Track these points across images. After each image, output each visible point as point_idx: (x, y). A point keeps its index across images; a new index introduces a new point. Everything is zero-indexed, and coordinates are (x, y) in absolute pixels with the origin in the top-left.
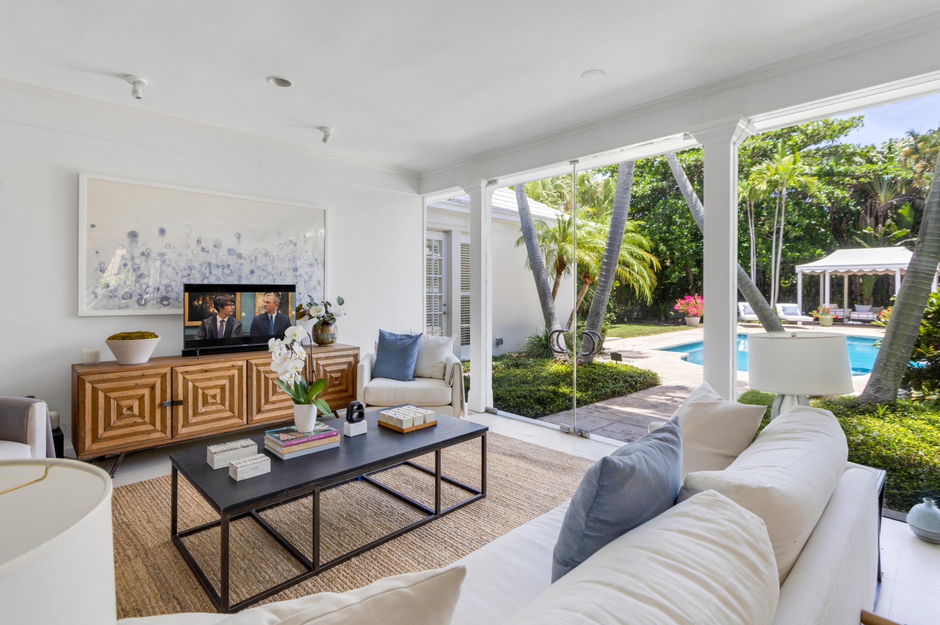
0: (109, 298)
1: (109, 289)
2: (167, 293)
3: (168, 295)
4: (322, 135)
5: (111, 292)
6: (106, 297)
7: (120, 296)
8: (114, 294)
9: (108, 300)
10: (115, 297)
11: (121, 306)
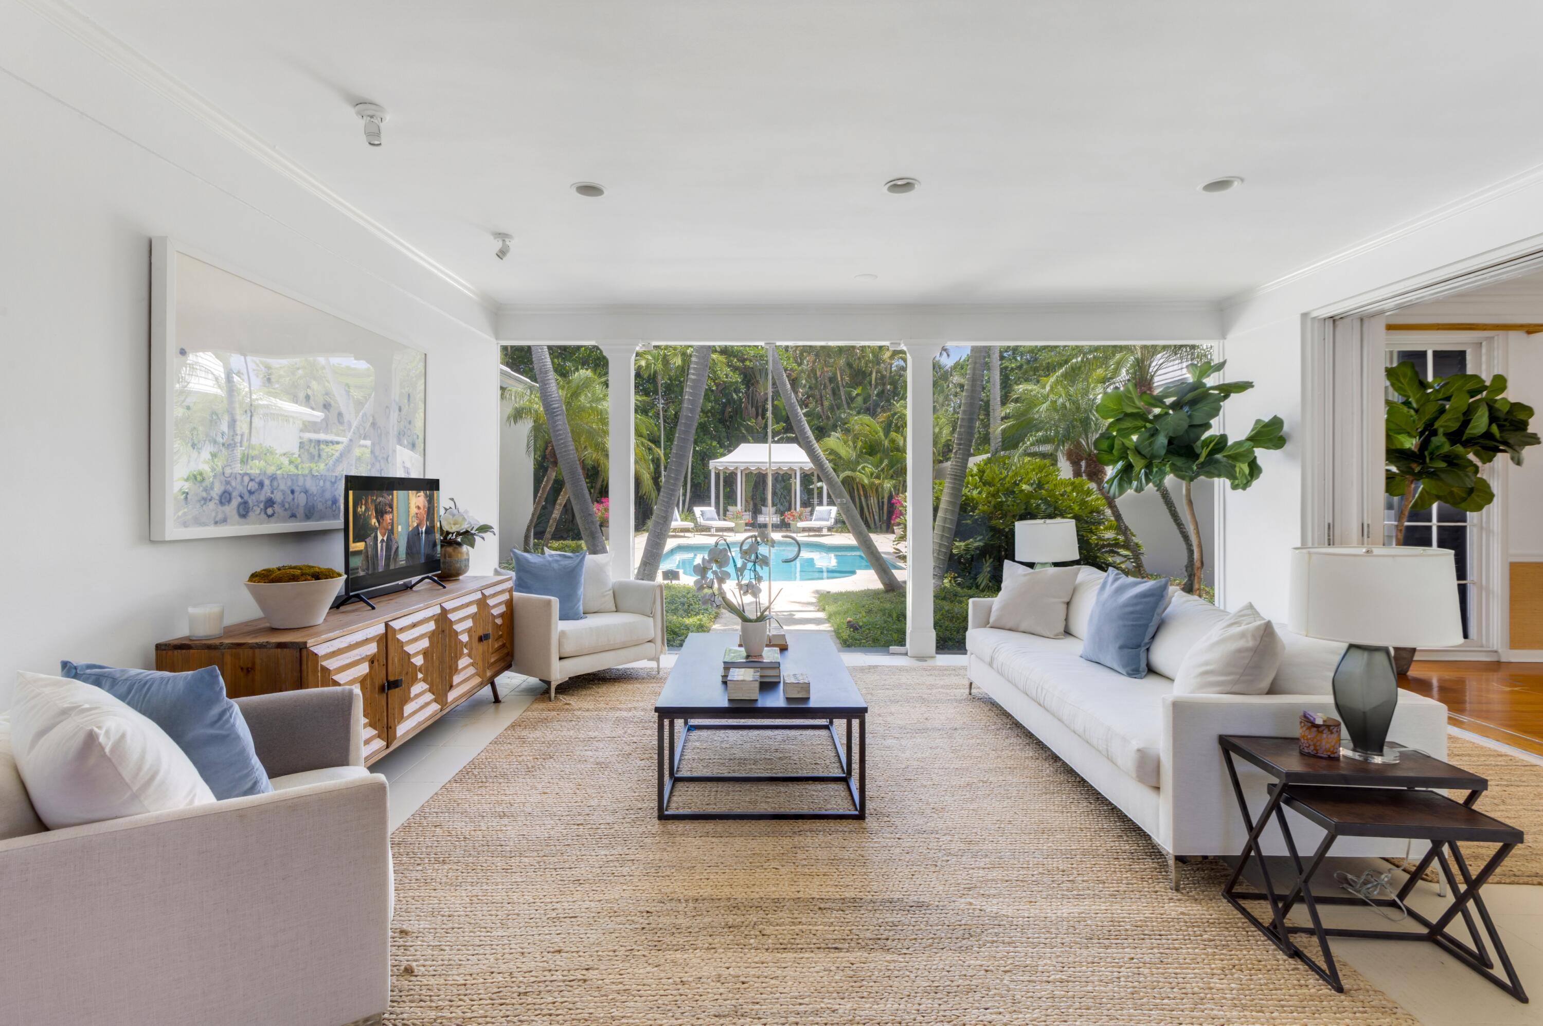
0: (203, 502)
1: (204, 484)
2: (272, 493)
3: (272, 496)
4: (498, 245)
5: (205, 490)
6: (199, 501)
7: (217, 498)
8: (209, 494)
9: (202, 506)
10: (210, 500)
11: (217, 519)
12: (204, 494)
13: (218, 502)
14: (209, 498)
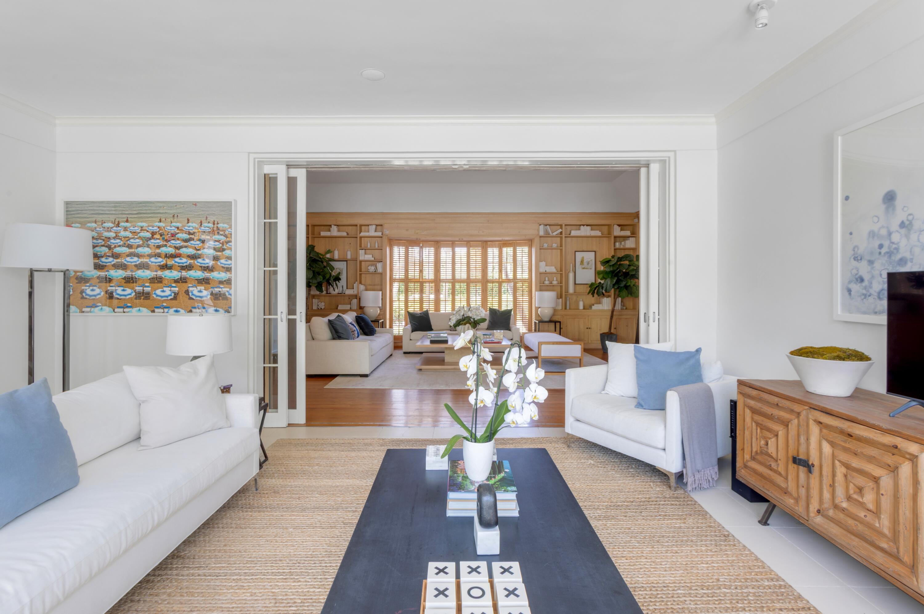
0: (863, 297)
5: (865, 288)
6: (860, 296)
7: (876, 294)
8: (868, 291)
9: (863, 300)
10: (870, 296)
11: (876, 310)
12: (864, 292)
13: (876, 297)
14: (869, 294)
